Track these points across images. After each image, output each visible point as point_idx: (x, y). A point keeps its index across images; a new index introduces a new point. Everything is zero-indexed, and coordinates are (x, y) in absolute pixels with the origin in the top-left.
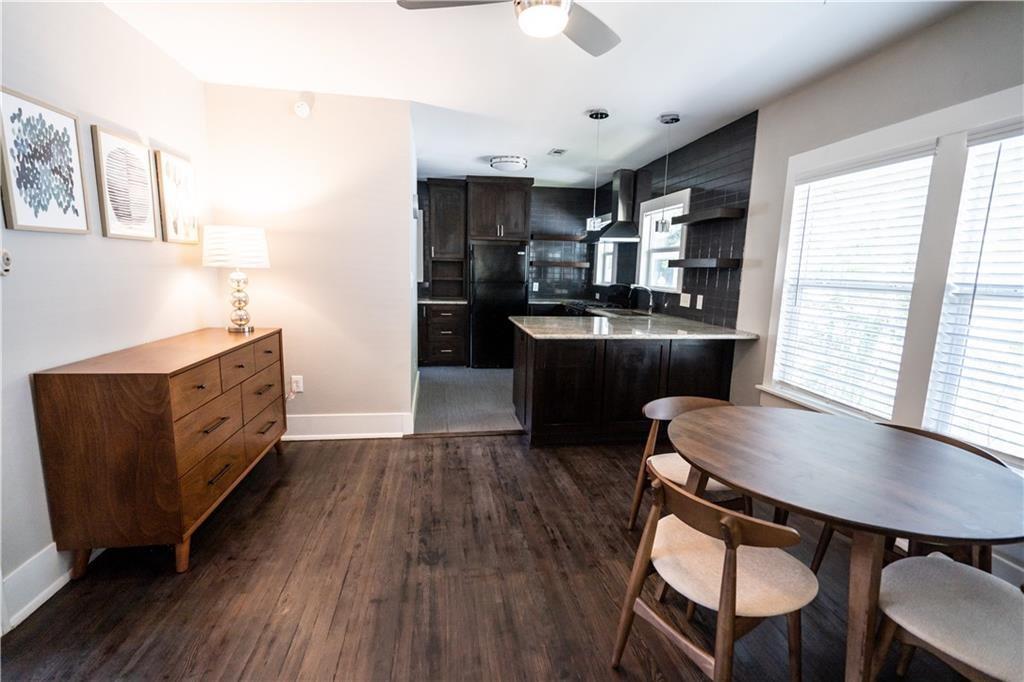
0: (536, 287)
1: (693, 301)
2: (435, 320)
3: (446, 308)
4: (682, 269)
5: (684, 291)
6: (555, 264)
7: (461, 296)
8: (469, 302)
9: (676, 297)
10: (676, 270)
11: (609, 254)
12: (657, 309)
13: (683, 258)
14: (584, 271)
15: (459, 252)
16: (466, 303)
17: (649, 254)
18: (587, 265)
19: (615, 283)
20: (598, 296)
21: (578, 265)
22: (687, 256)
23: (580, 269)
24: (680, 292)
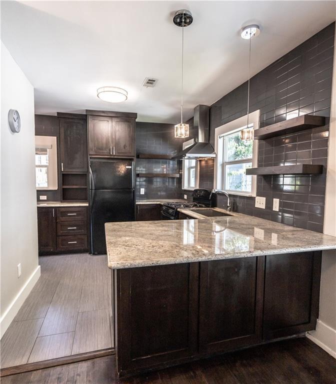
0: (142, 191)
1: (269, 204)
2: (63, 219)
3: (71, 209)
4: (255, 176)
5: (259, 194)
6: (157, 176)
7: (84, 200)
8: (89, 204)
9: (252, 199)
10: (249, 177)
11: (192, 168)
12: (235, 209)
13: (256, 167)
14: (175, 180)
15: (83, 168)
16: (87, 205)
17: (223, 166)
18: (178, 176)
19: (198, 188)
20: (185, 197)
21: (171, 176)
22: (259, 166)
23: (173, 178)
24: (254, 195)
